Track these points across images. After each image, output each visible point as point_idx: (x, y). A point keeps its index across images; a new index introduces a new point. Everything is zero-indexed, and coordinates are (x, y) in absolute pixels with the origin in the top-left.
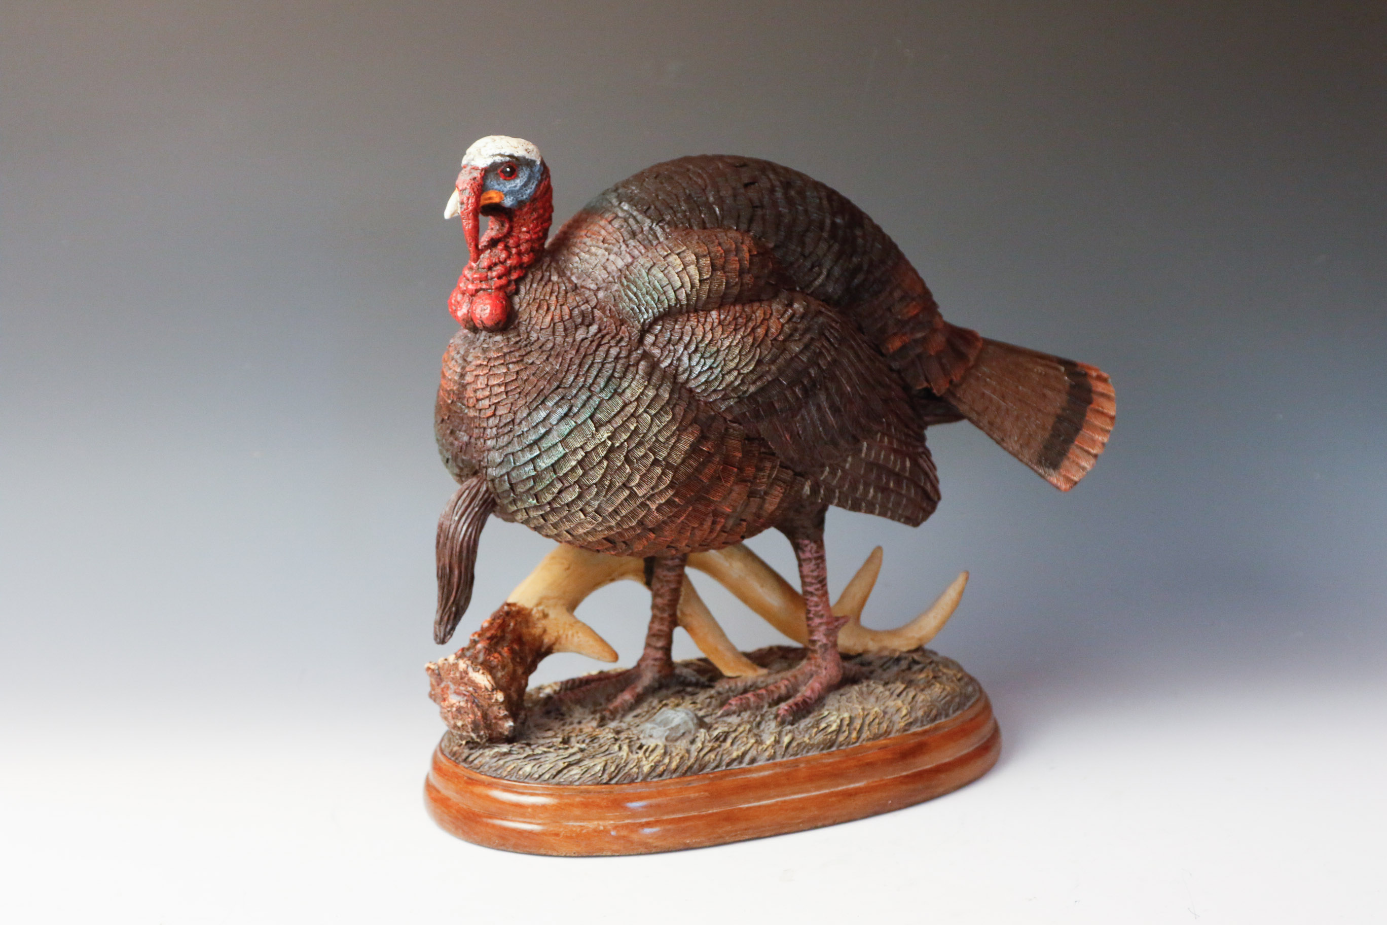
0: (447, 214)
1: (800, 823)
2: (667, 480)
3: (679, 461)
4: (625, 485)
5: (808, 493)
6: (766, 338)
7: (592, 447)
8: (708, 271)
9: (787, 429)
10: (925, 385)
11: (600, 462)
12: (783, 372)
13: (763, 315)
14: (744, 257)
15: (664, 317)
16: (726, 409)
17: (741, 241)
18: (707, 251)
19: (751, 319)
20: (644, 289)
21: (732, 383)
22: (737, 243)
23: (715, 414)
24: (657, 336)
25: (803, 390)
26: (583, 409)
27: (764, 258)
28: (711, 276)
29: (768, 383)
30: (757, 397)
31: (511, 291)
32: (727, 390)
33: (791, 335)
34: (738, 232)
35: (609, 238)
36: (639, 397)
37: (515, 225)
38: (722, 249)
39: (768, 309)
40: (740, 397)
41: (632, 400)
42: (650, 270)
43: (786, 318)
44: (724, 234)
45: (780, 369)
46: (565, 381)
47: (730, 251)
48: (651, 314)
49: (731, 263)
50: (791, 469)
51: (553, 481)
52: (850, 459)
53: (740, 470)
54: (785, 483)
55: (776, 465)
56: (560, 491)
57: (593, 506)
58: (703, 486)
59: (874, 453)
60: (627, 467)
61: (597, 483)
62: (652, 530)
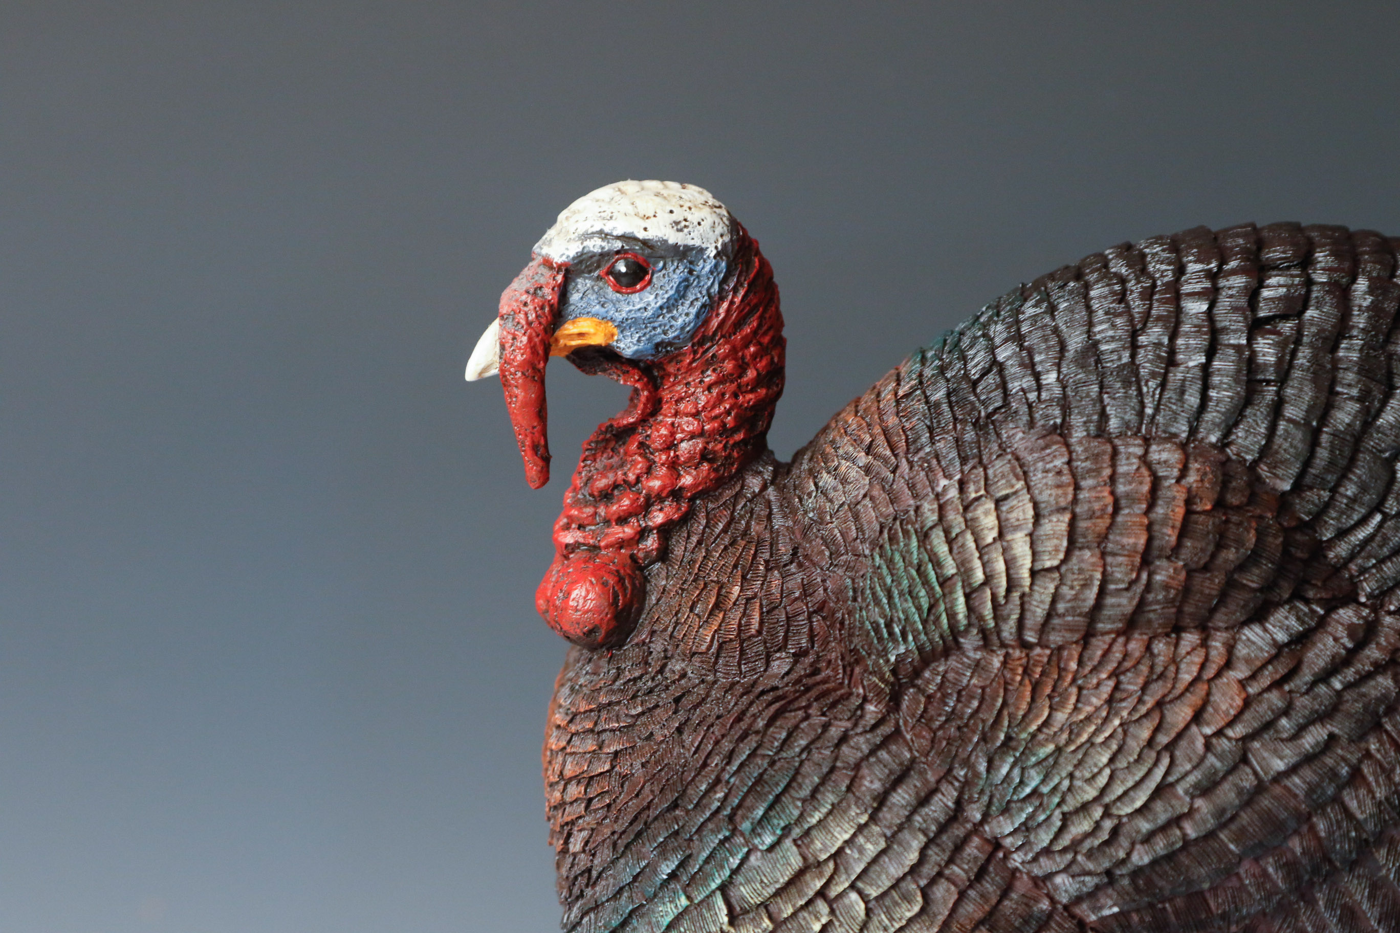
6: (1194, 729)
8: (1057, 550)
12: (1233, 818)
13: (1203, 667)
14: (1166, 517)
15: (946, 653)
16: (1078, 900)
17: (1176, 472)
18: (1070, 497)
19: (1162, 676)
20: (905, 583)
21: (1087, 835)
22: (1166, 478)
23: (1054, 909)
24: (929, 697)
25: (1290, 868)
26: (708, 868)
27: (1235, 518)
28: (1063, 562)
29: (1187, 843)
30: (1155, 878)
31: (648, 554)
32: (1076, 853)
33: (1269, 725)
34: (1183, 446)
35: (881, 440)
36: (840, 851)
37: (666, 395)
38: (1112, 493)
39: (1222, 650)
40: (1108, 873)
41: (823, 857)
42: (926, 535)
43: (1265, 680)
44: (1139, 451)
45: (1223, 811)
46: (690, 791)
47: (1132, 499)
48: (912, 646)
49: (1127, 530)
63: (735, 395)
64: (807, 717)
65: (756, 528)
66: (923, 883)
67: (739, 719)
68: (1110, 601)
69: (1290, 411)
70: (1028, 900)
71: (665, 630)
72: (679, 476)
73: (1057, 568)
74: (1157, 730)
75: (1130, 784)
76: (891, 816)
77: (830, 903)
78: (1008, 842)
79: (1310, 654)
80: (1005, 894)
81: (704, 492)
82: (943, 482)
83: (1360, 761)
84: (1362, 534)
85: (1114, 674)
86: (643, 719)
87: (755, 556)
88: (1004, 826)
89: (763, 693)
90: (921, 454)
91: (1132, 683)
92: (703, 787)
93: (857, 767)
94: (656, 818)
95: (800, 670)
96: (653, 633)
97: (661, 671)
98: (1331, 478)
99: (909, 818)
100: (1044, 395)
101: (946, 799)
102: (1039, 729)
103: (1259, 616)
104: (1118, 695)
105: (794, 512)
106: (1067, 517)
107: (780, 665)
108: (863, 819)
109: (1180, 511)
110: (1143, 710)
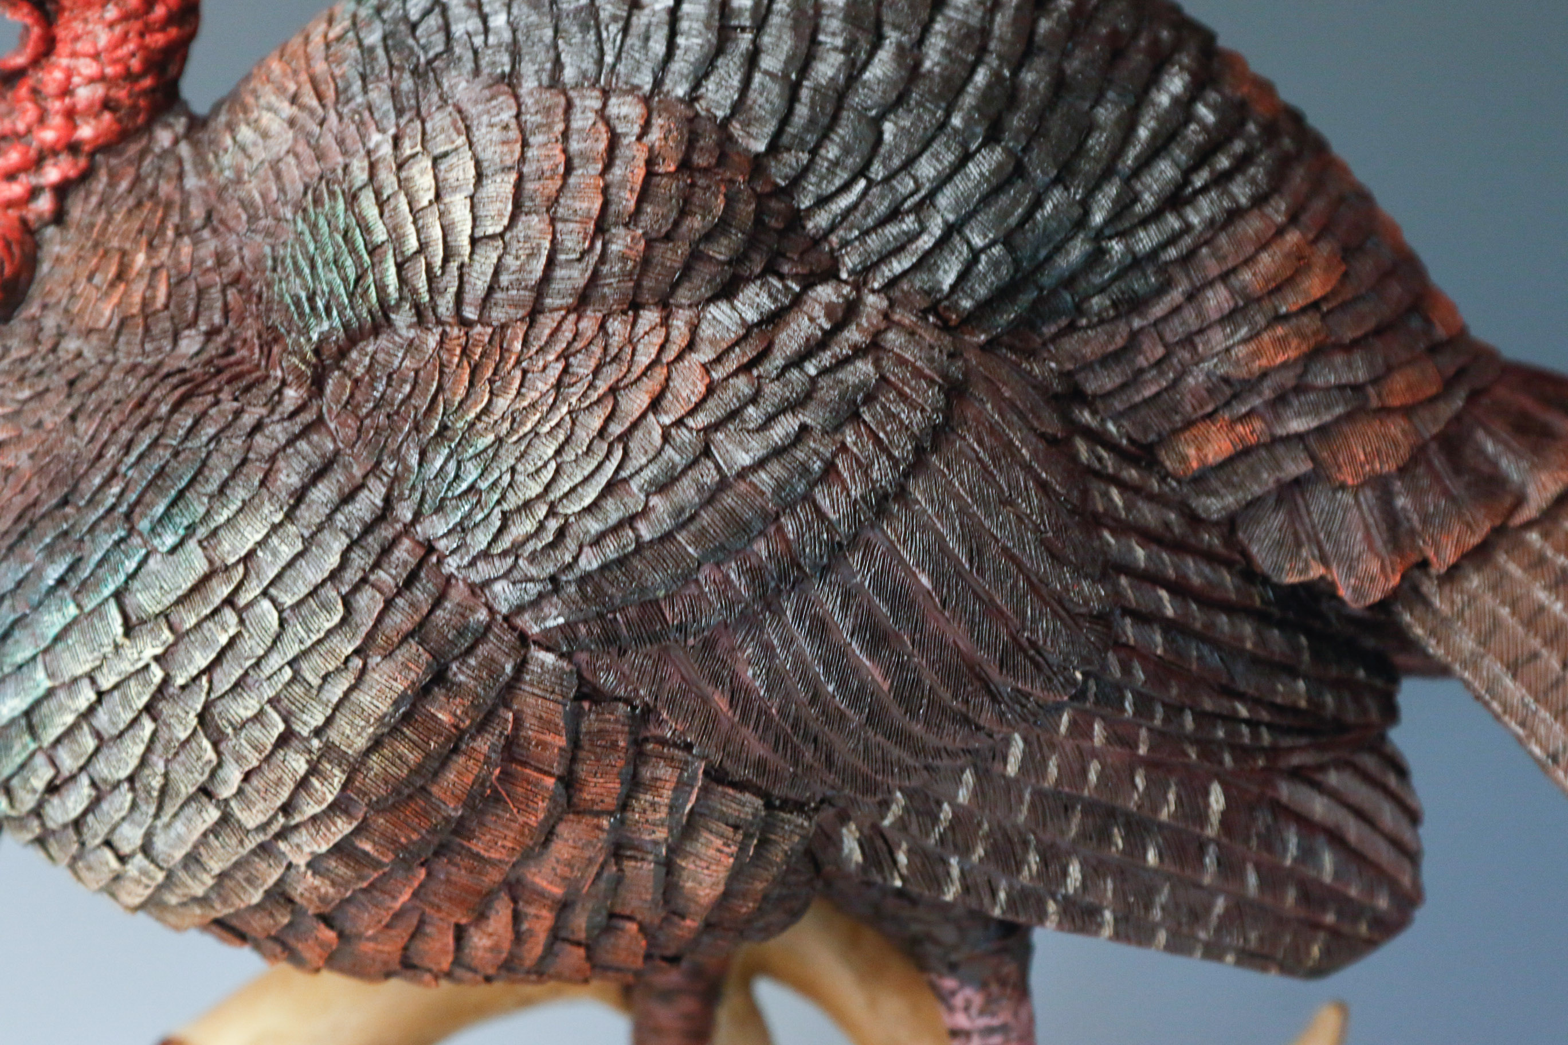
2: (327, 791)
3: (361, 743)
4: (205, 791)
5: (858, 856)
6: (651, 418)
7: (113, 680)
8: (501, 215)
9: (716, 679)
11: (135, 721)
12: (692, 518)
13: (662, 348)
14: (624, 181)
15: (376, 331)
16: (520, 609)
17: (636, 129)
18: (517, 155)
19: (616, 358)
20: (330, 251)
21: (529, 537)
22: (626, 135)
23: (493, 619)
24: (356, 382)
25: (755, 574)
26: (101, 572)
27: (702, 182)
28: (507, 228)
29: (640, 546)
30: (605, 584)
31: (40, 216)
32: (517, 557)
33: (733, 415)
34: (646, 100)
35: (307, 90)
36: (251, 554)
37: (61, 33)
38: (565, 151)
39: (685, 330)
40: (553, 579)
41: (231, 560)
42: (355, 197)
43: (731, 364)
44: (597, 104)
45: (682, 510)
46: (83, 486)
47: (587, 158)
48: (337, 322)
49: (580, 193)
50: (758, 792)
51: (32, 755)
52: (968, 776)
53: (569, 782)
54: (736, 827)
55: (693, 778)
56: (52, 788)
57: (130, 837)
58: (447, 819)
59: (1059, 767)
60: (206, 744)
61: (131, 779)
62: (326, 920)
63: (142, 35)
64: (217, 402)
65: (165, 189)
66: (345, 589)
67: (140, 405)
68: (559, 273)
69: (769, 62)
70: (464, 611)
71: (59, 302)
72: (75, 127)
73: (502, 235)
74: (609, 419)
75: (579, 478)
76: (310, 514)
77: (239, 612)
78: (441, 545)
79: (783, 336)
80: (437, 603)
81: (108, 146)
82: (376, 137)
83: (835, 455)
84: (844, 202)
85: (565, 355)
86: (32, 405)
87: (163, 221)
88: (436, 527)
89: (168, 375)
90: (352, 105)
91: (583, 366)
92: (97, 481)
93: (273, 459)
94: (43, 517)
95: (212, 350)
96: (45, 307)
97: (54, 349)
98: (811, 139)
99: (330, 517)
100: (492, 40)
101: (373, 496)
102: (478, 417)
103: (727, 291)
104: (567, 380)
105: (208, 169)
106: (513, 177)
107: (190, 343)
108: (278, 518)
109: (640, 173)
110: (594, 396)
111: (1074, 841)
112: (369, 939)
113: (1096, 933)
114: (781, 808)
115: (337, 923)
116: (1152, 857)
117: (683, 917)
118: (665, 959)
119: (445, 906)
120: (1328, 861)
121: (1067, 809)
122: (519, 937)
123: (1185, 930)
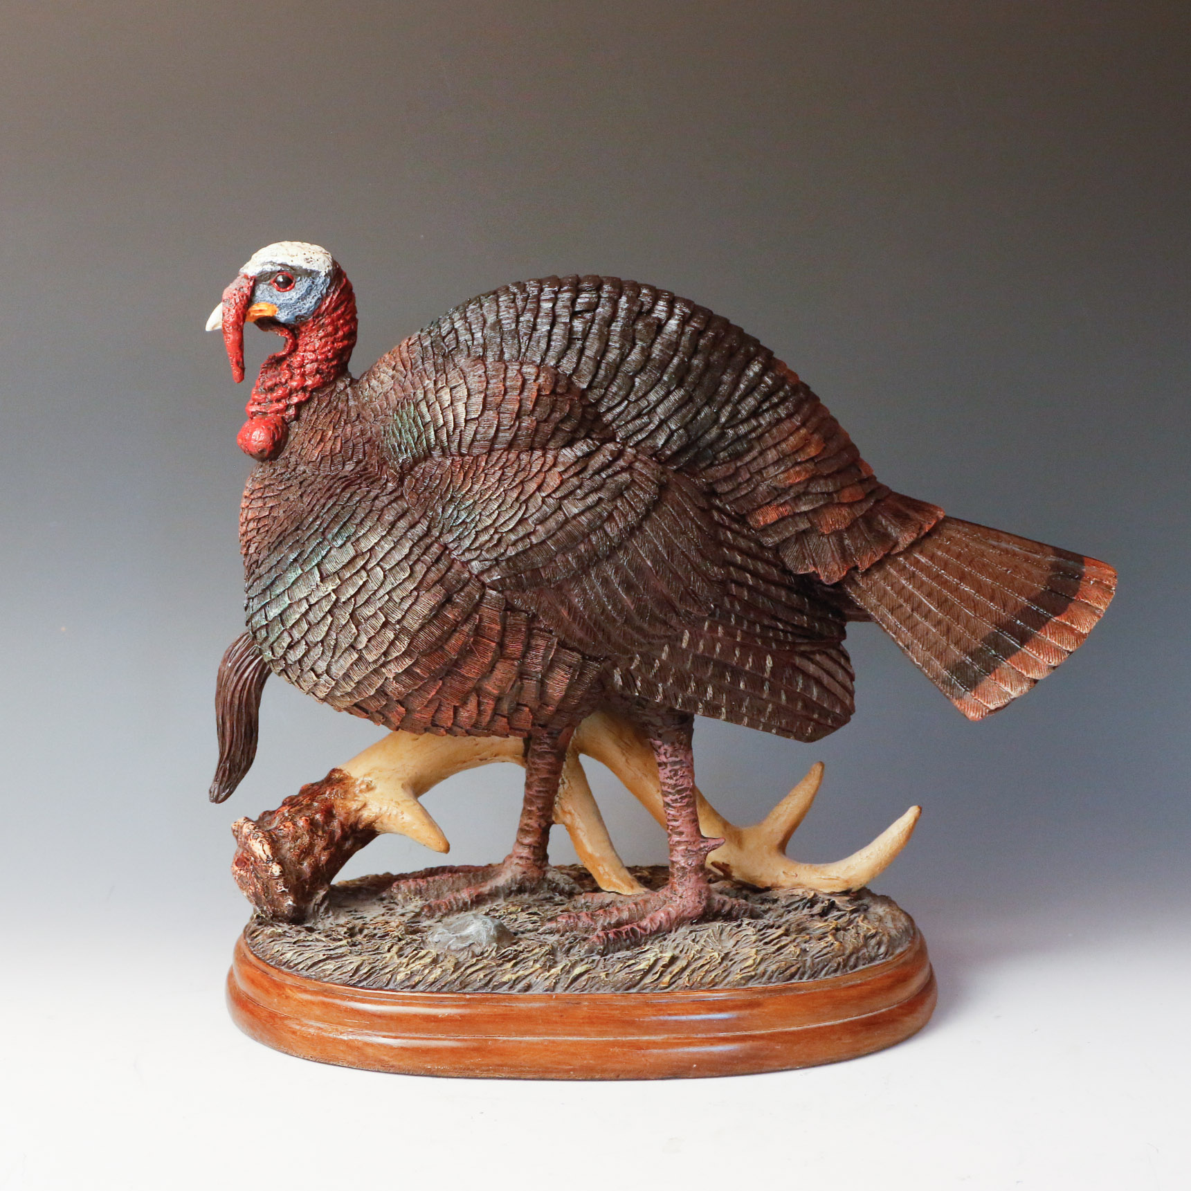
0: (208, 328)
1: (571, 1070)
2: (402, 646)
3: (416, 626)
4: (352, 646)
5: (620, 683)
6: (537, 493)
7: (316, 600)
8: (477, 411)
9: (562, 603)
10: (812, 569)
11: (324, 617)
12: (553, 535)
13: (543, 465)
14: (528, 397)
15: (425, 459)
16: (482, 572)
17: (534, 377)
18: (484, 387)
19: (524, 469)
20: (407, 426)
21: (487, 542)
22: (529, 380)
23: (471, 577)
24: (417, 480)
25: (579, 558)
26: (311, 556)
27: (560, 399)
28: (480, 416)
29: (532, 546)
30: (517, 561)
31: (290, 416)
32: (482, 550)
33: (572, 493)
34: (538, 367)
35: (400, 363)
36: (373, 548)
37: (300, 342)
38: (504, 385)
39: (552, 458)
40: (496, 559)
41: (365, 550)
42: (418, 404)
43: (571, 472)
44: (518, 368)
45: (549, 531)
46: (305, 522)
47: (513, 388)
48: (409, 455)
49: (510, 402)
50: (579, 652)
51: (282, 633)
52: (666, 648)
53: (501, 645)
54: (570, 667)
55: (553, 645)
56: (290, 647)
57: (321, 666)
58: (451, 660)
59: (704, 645)
60: (353, 626)
61: (322, 641)
62: (401, 703)
63: (333, 343)
64: (360, 488)
65: (340, 405)
66: (411, 563)
67: (329, 490)
68: (501, 434)
69: (588, 353)
70: (459, 573)
71: (297, 451)
72: (305, 380)
73: (477, 419)
74: (520, 494)
75: (507, 518)
76: (397, 533)
77: (368, 572)
78: (451, 546)
79: (592, 462)
80: (449, 570)
81: (317, 389)
82: (427, 382)
83: (613, 510)
84: (618, 410)
85: (502, 468)
86: (285, 491)
87: (340, 418)
88: (448, 538)
89: (341, 478)
90: (418, 369)
91: (510, 472)
92: (311, 520)
93: (382, 510)
94: (288, 535)
95: (358, 469)
96: (291, 453)
97: (294, 470)
98: (605, 384)
99: (405, 533)
100: (475, 343)
101: (423, 526)
102: (466, 493)
103: (570, 444)
104: (503, 478)
105: (358, 398)
106: (483, 395)
107: (349, 467)
108: (384, 533)
109: (535, 394)
110: (514, 484)
111: (710, 677)
112: (419, 712)
113: (718, 718)
114: (589, 659)
115: (405, 705)
116: (742, 685)
117: (548, 706)
118: (540, 725)
119: (450, 697)
120: (815, 691)
121: (707, 664)
122: (480, 713)
123: (755, 717)
